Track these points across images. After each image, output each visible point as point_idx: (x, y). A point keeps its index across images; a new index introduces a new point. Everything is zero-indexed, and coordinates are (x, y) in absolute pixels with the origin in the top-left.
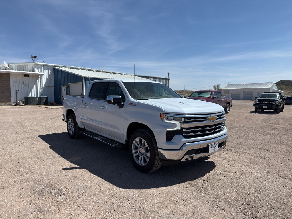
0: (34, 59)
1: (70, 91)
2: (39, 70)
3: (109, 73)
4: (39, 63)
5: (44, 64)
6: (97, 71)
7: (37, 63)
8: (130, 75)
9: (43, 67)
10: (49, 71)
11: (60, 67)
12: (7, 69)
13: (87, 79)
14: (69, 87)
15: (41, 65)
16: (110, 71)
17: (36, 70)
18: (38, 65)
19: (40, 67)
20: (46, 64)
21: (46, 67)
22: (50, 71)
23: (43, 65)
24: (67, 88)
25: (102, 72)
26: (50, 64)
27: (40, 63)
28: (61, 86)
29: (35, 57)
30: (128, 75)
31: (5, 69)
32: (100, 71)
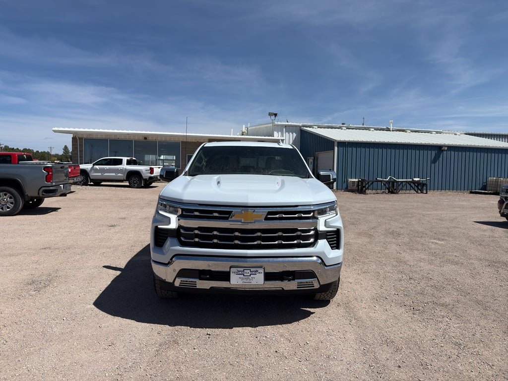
0: (273, 117)
1: (319, 165)
2: (280, 133)
3: (403, 131)
4: (279, 123)
5: (287, 123)
6: (376, 129)
7: (276, 123)
8: (452, 134)
9: (284, 129)
10: (294, 133)
11: (310, 127)
12: (244, 134)
13: (342, 144)
14: (317, 158)
15: (282, 126)
16: (405, 129)
17: (276, 133)
18: (278, 125)
19: (280, 128)
20: (290, 123)
21: (289, 129)
22: (295, 135)
23: (286, 126)
24: (314, 160)
25: (388, 130)
26: (296, 124)
27: (281, 123)
28: (308, 158)
29: (276, 115)
30: (446, 133)
31: (242, 135)
32: (383, 130)
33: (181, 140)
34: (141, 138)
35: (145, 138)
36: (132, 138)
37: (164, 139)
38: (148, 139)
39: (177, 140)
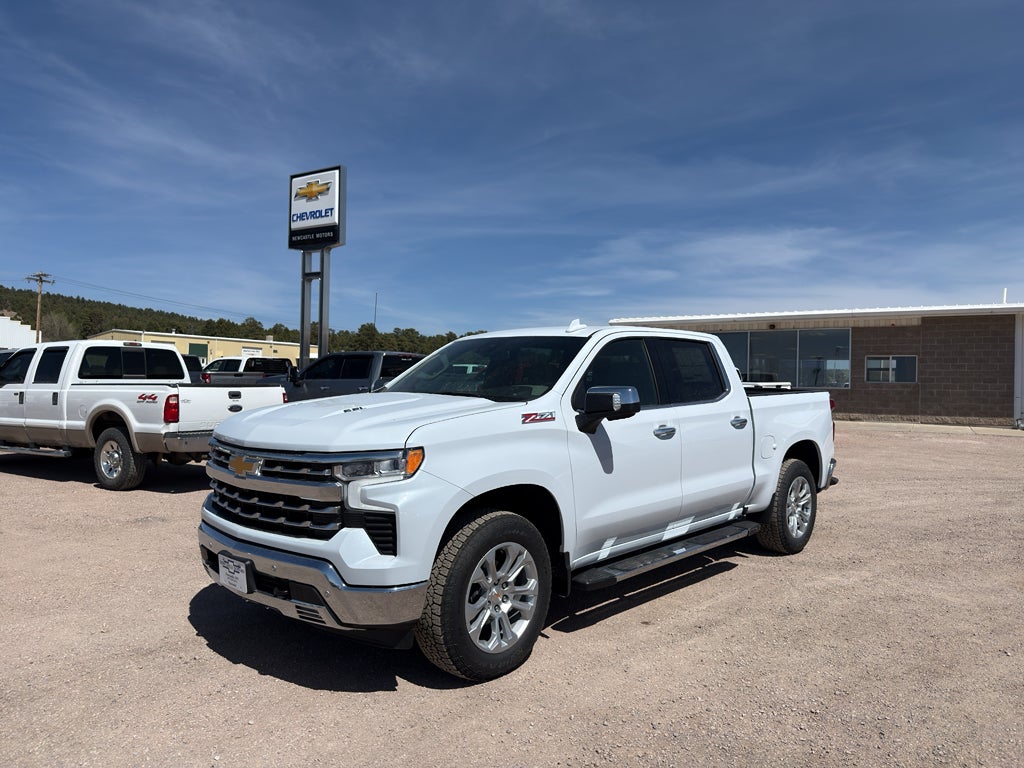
33: (851, 324)
34: (765, 327)
35: (772, 326)
36: (746, 328)
37: (811, 326)
38: (777, 327)
39: (841, 324)
